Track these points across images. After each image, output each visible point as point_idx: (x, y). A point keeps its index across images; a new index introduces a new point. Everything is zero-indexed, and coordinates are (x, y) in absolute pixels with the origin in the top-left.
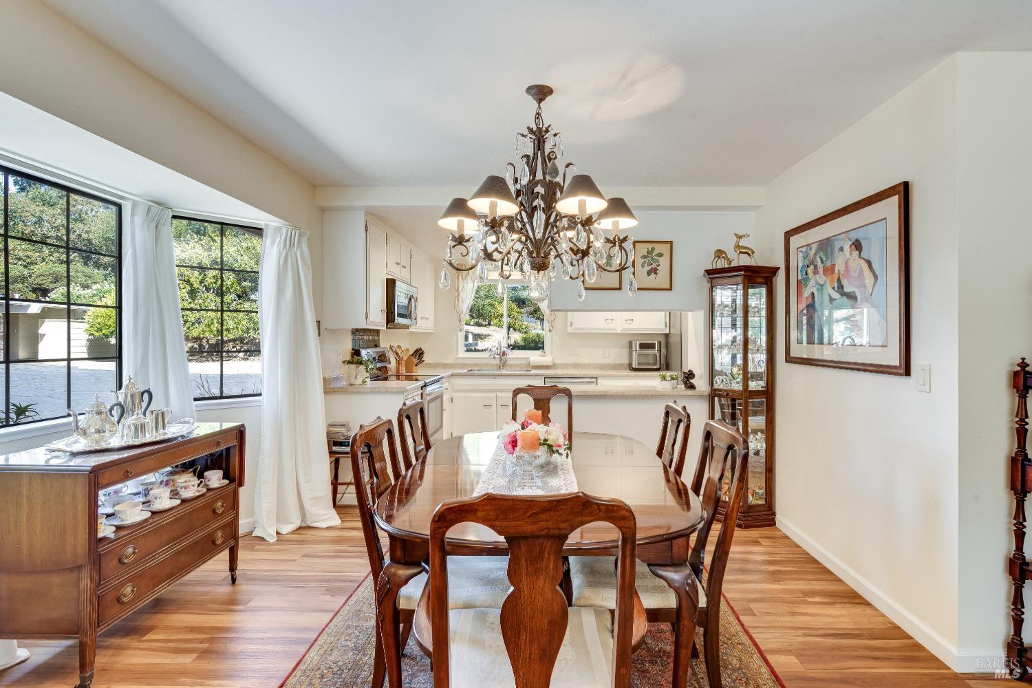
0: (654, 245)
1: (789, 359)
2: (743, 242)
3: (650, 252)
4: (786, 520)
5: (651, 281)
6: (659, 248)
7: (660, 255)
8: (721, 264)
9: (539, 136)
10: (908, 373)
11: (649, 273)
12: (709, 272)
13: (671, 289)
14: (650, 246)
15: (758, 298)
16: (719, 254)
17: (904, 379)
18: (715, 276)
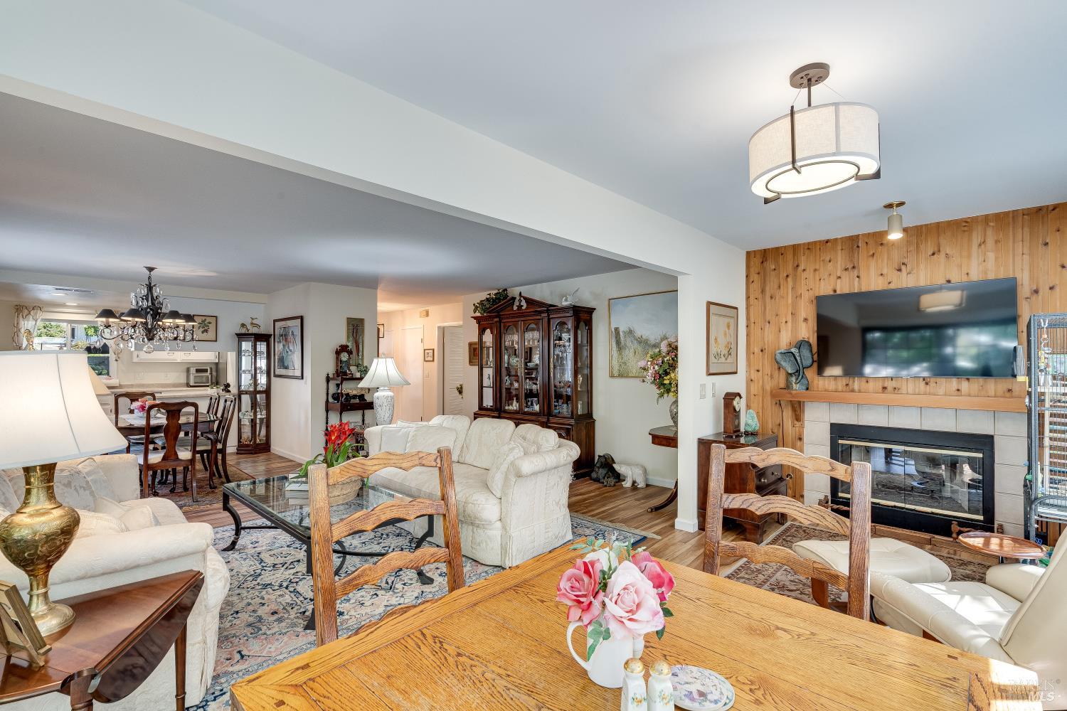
0: (205, 318)
1: (275, 376)
2: (255, 322)
3: (204, 321)
4: (276, 448)
5: (205, 336)
6: (208, 320)
7: (210, 323)
8: (244, 331)
9: (149, 278)
10: (302, 378)
11: (203, 332)
12: (237, 335)
13: (216, 341)
14: (204, 318)
15: (262, 347)
16: (243, 325)
17: (301, 381)
18: (241, 337)
